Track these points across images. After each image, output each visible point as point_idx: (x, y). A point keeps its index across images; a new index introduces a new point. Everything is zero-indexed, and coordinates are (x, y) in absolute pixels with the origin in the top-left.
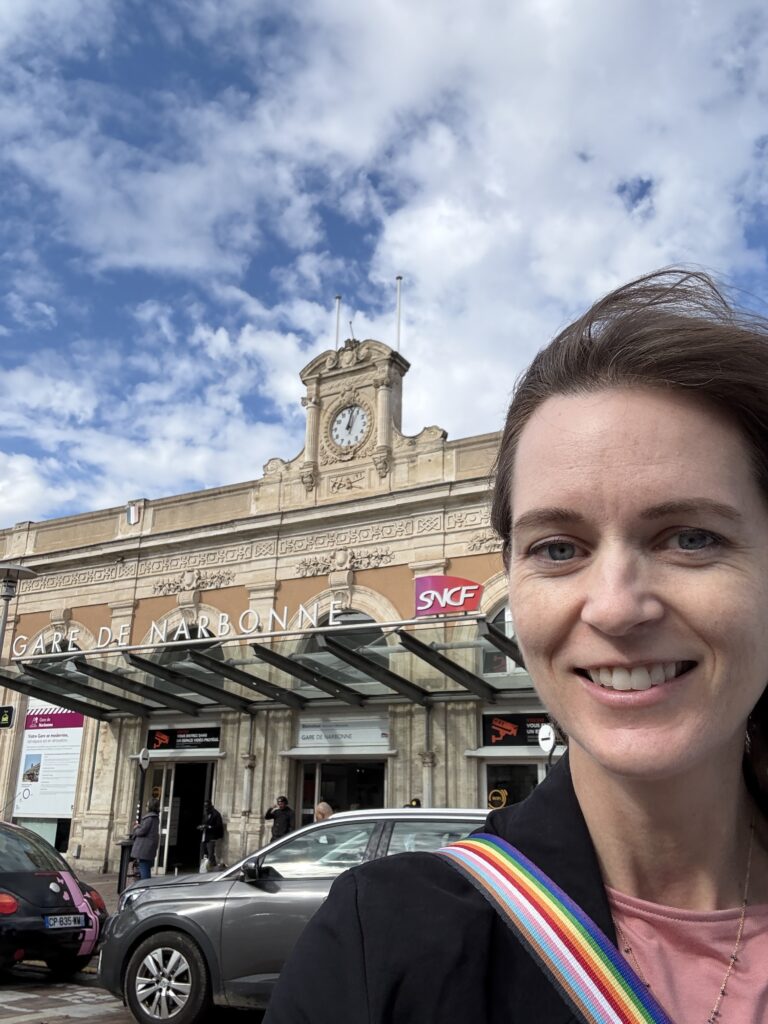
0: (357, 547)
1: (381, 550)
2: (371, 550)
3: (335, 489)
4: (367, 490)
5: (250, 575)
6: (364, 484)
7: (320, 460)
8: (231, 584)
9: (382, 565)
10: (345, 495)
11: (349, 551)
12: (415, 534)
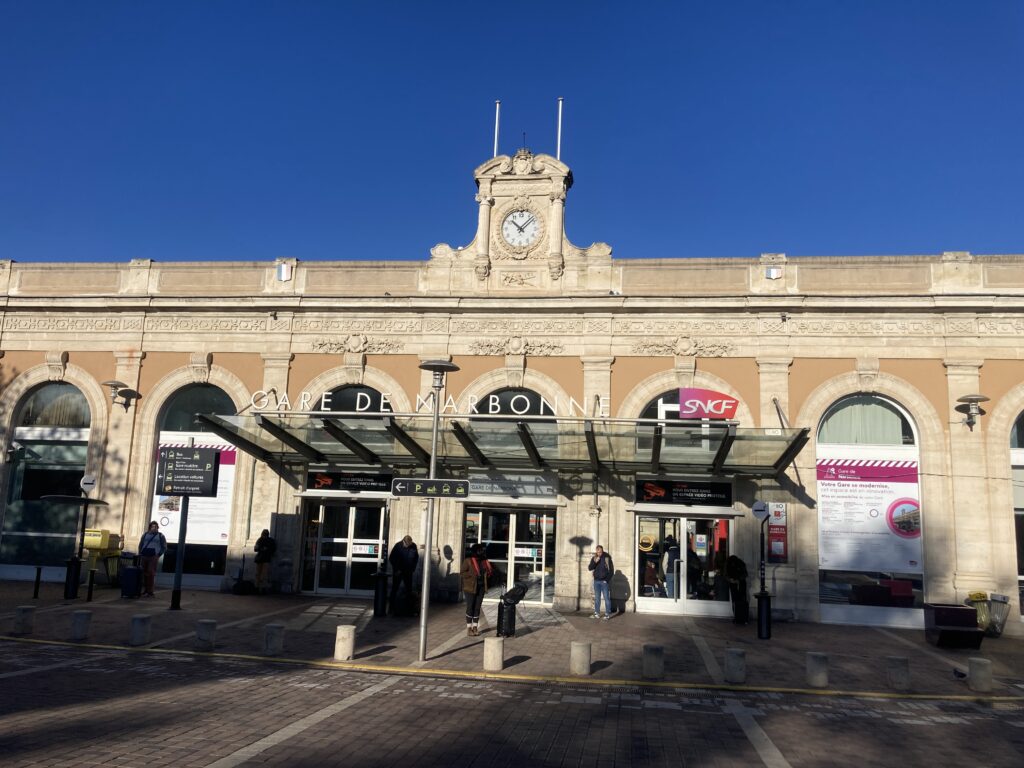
0: (529, 336)
1: (552, 341)
2: (543, 341)
3: (506, 283)
4: (539, 288)
5: (421, 347)
6: (535, 282)
7: (491, 254)
8: (400, 352)
9: (553, 354)
10: (515, 289)
11: (523, 339)
12: (585, 332)
